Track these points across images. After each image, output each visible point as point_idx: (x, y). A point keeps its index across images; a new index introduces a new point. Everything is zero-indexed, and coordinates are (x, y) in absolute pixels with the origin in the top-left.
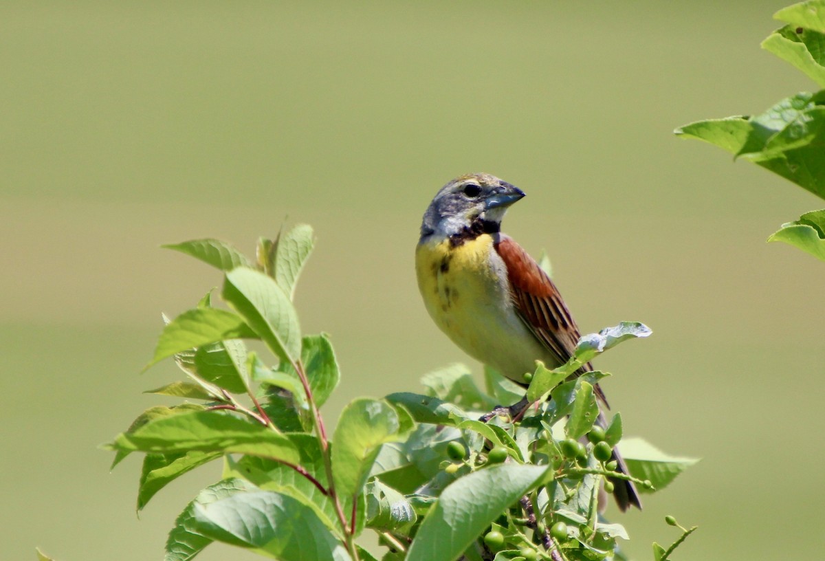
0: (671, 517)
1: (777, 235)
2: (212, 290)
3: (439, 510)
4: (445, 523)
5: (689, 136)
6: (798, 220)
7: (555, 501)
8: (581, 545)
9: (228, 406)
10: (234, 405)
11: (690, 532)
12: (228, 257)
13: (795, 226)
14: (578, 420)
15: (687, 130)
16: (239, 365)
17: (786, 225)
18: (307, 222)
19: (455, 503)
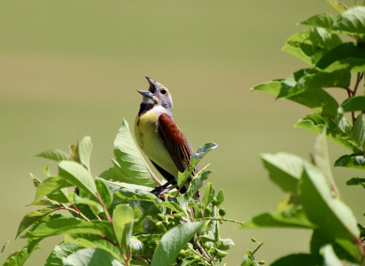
0: (254, 239)
1: (297, 125)
2: (48, 165)
3: (161, 245)
4: (164, 251)
5: (257, 91)
6: (305, 117)
7: (201, 231)
8: (216, 251)
9: (62, 207)
10: (64, 207)
11: (262, 244)
12: (60, 156)
13: (304, 121)
14: (208, 198)
15: (256, 88)
16: (64, 192)
17: (300, 120)
18: (88, 135)
19: (167, 242)
